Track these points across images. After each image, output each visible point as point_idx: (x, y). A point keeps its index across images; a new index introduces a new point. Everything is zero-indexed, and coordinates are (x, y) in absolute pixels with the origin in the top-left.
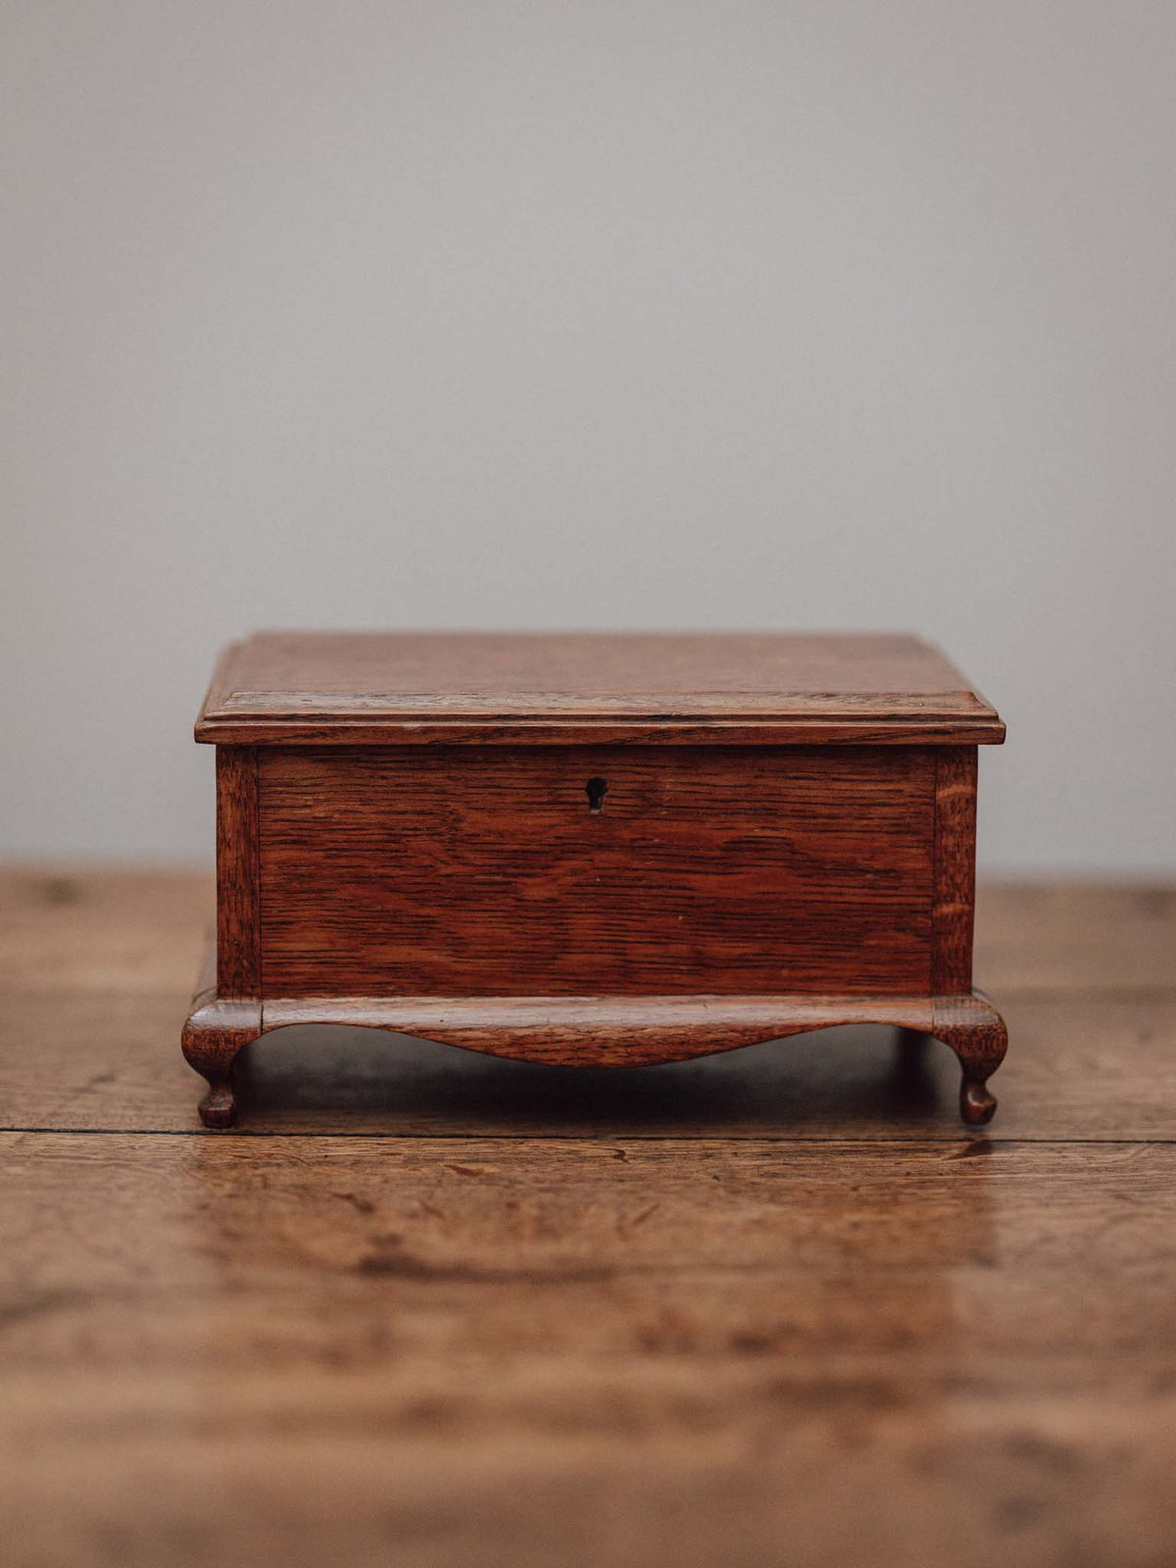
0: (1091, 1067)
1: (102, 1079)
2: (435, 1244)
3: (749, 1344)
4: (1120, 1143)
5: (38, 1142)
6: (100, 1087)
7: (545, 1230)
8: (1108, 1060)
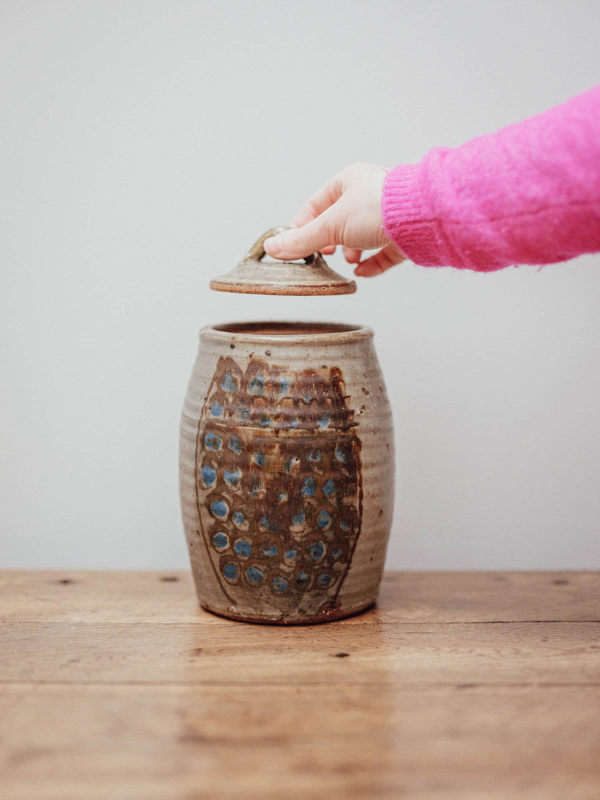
0: (518, 652)
1: (73, 661)
2: (212, 729)
3: (344, 769)
4: (525, 685)
5: (42, 688)
6: (73, 664)
7: (261, 722)
8: (525, 650)
